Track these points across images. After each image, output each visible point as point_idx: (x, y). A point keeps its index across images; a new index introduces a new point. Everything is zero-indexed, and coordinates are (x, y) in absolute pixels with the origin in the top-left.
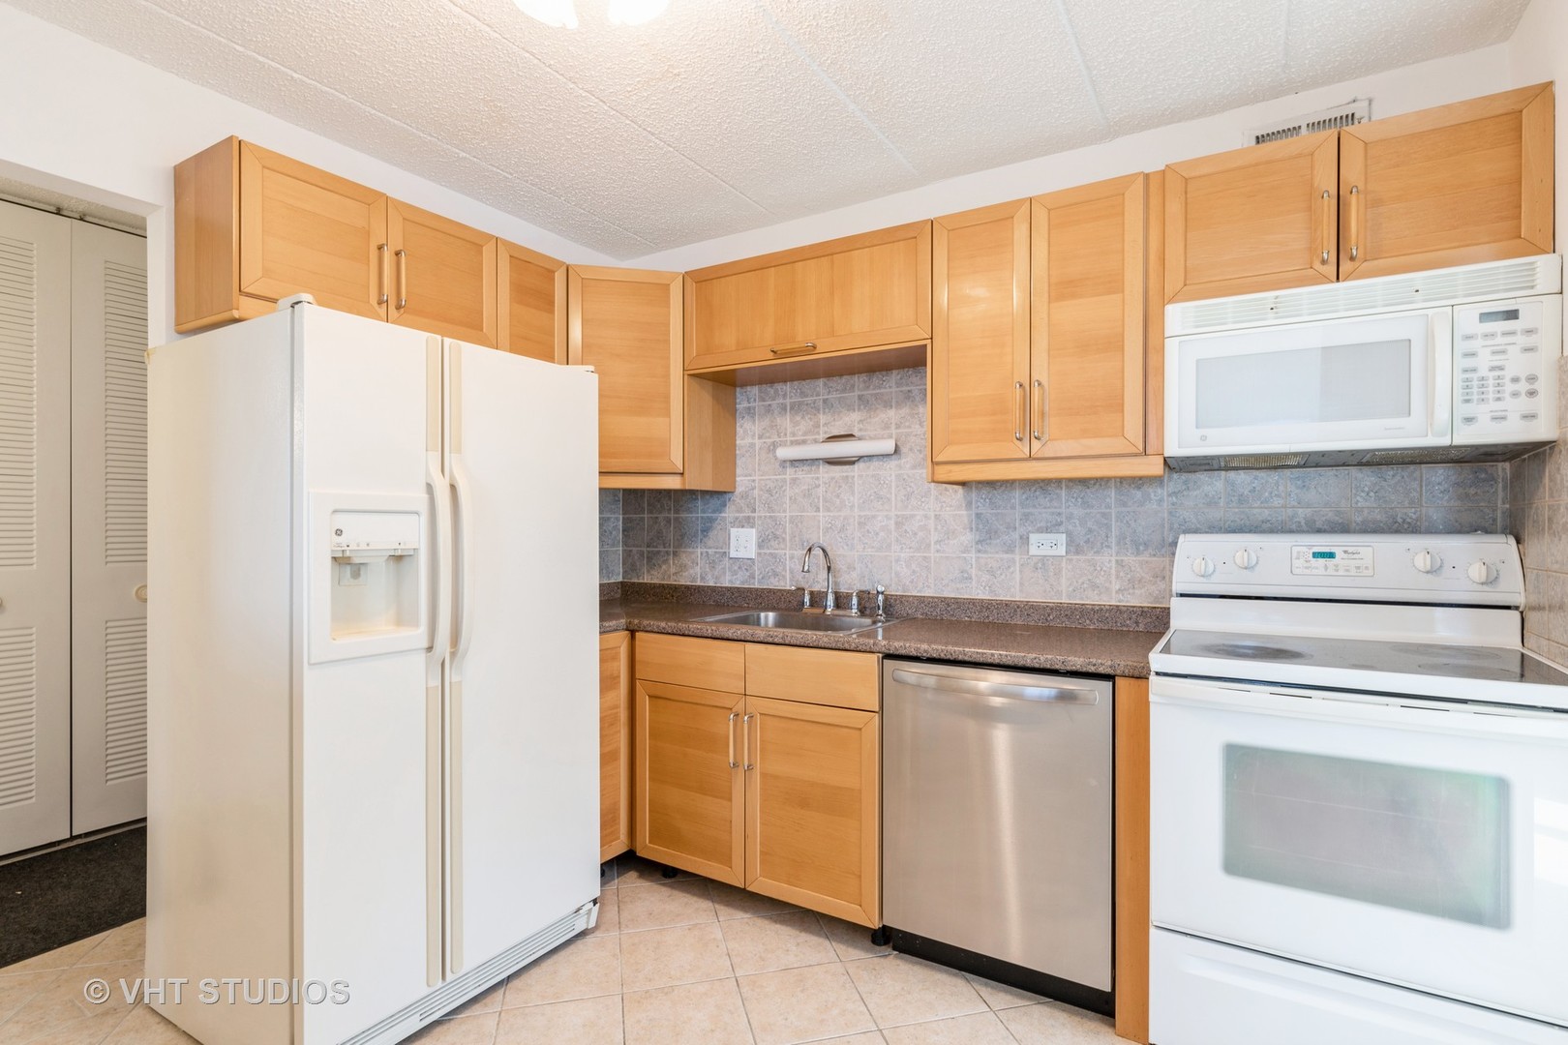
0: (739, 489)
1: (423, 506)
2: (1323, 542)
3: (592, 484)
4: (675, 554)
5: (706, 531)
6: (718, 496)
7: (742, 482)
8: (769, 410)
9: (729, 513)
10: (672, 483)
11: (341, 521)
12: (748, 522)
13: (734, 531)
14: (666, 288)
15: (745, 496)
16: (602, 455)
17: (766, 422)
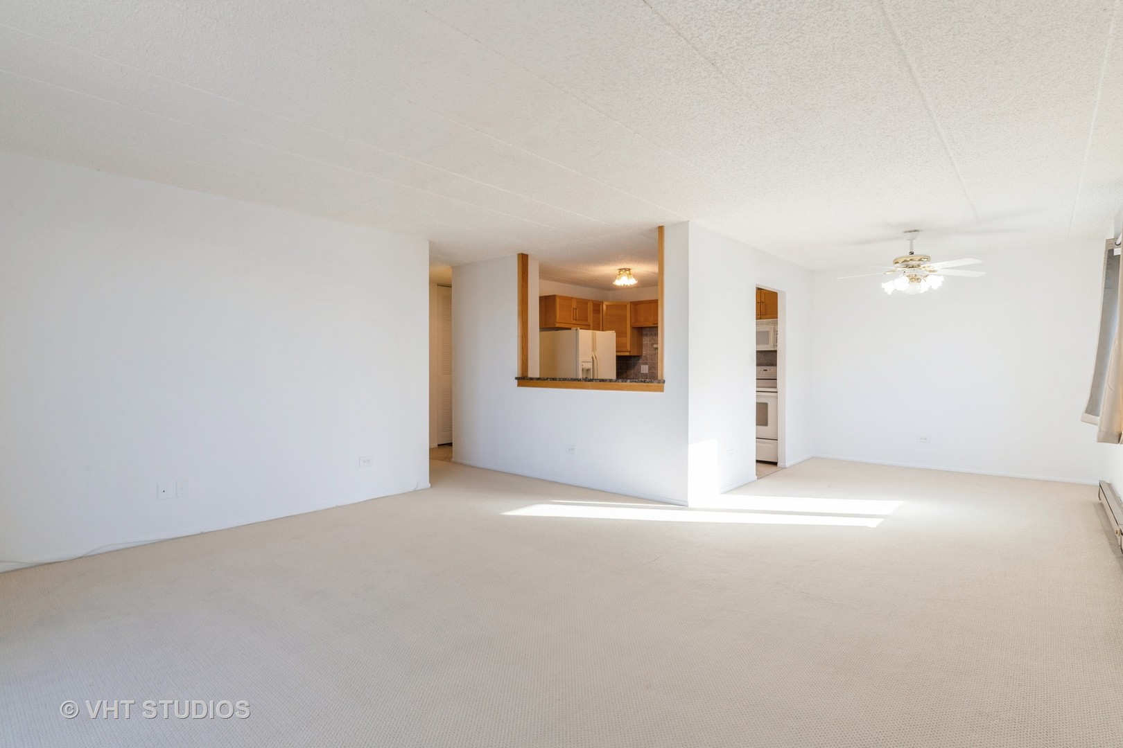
0: (644, 355)
1: (591, 360)
2: (765, 368)
3: (614, 355)
4: (626, 372)
5: (634, 366)
6: (638, 357)
7: (644, 353)
8: (651, 334)
9: (641, 361)
10: (627, 354)
11: (583, 364)
12: (646, 364)
13: (642, 366)
14: (626, 306)
15: (645, 357)
16: (617, 347)
17: (651, 338)
